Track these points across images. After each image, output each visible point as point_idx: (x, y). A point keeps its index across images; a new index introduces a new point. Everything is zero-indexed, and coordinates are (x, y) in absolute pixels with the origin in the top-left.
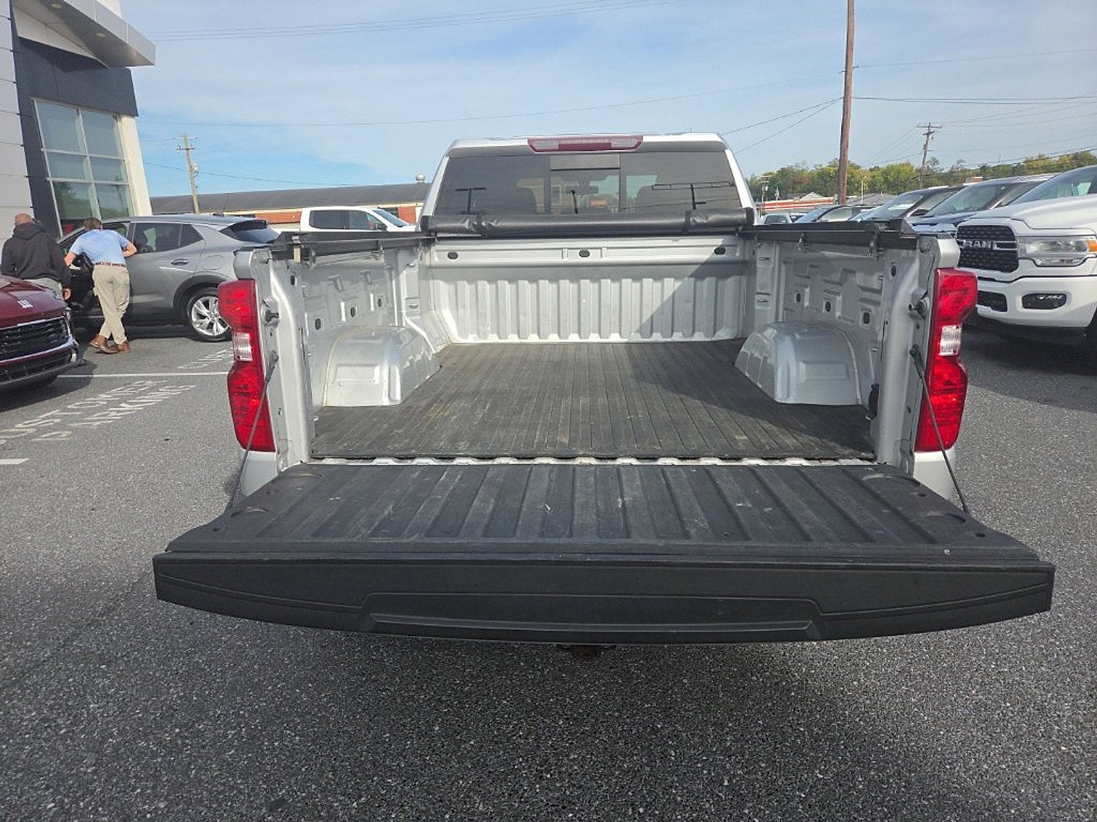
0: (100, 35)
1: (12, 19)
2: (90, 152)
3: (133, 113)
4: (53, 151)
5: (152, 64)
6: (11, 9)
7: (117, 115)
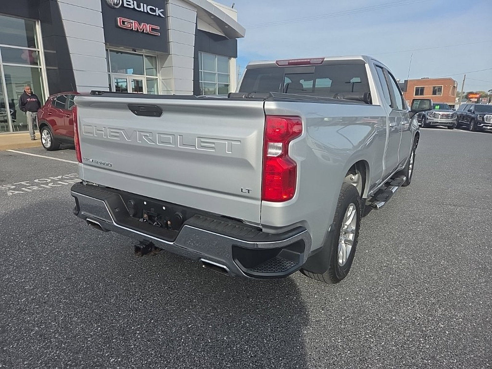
0: (227, 27)
1: (196, 24)
2: (218, 72)
3: (236, 57)
4: (205, 71)
5: (243, 37)
6: (197, 18)
7: (230, 57)
